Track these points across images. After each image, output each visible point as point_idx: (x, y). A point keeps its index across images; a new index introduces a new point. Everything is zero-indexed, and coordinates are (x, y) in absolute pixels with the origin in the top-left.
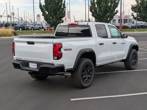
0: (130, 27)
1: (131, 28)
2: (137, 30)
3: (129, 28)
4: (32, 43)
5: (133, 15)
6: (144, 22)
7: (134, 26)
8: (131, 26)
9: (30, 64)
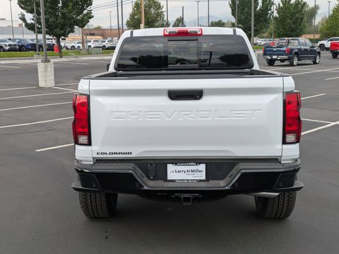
0: (8, 48)
1: (9, 50)
2: (39, 54)
3: (4, 51)
4: (196, 95)
5: (23, 19)
6: (50, 35)
7: (15, 45)
8: (10, 45)
9: (170, 167)
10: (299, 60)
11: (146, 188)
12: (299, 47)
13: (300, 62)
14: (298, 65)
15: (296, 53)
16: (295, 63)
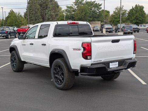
9: (111, 64)
10: (10, 36)
11: (108, 71)
12: (10, 31)
13: (11, 37)
14: (11, 38)
15: (9, 33)
16: (9, 38)
